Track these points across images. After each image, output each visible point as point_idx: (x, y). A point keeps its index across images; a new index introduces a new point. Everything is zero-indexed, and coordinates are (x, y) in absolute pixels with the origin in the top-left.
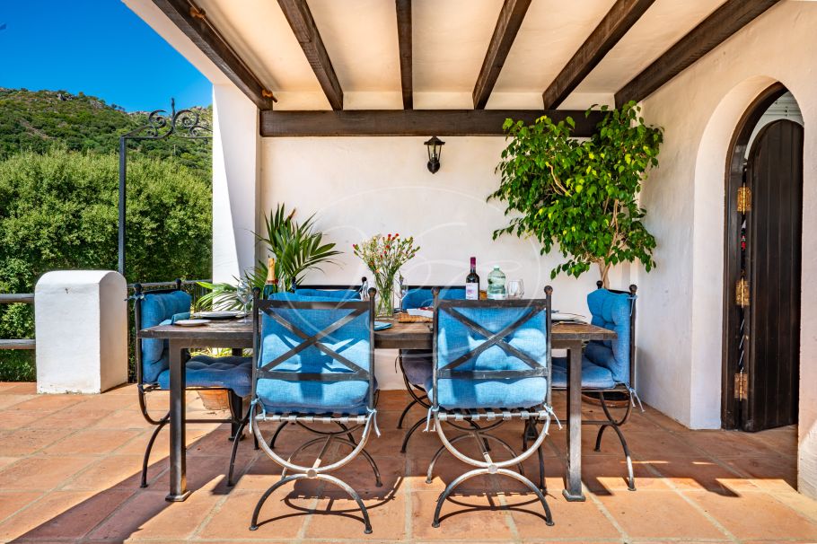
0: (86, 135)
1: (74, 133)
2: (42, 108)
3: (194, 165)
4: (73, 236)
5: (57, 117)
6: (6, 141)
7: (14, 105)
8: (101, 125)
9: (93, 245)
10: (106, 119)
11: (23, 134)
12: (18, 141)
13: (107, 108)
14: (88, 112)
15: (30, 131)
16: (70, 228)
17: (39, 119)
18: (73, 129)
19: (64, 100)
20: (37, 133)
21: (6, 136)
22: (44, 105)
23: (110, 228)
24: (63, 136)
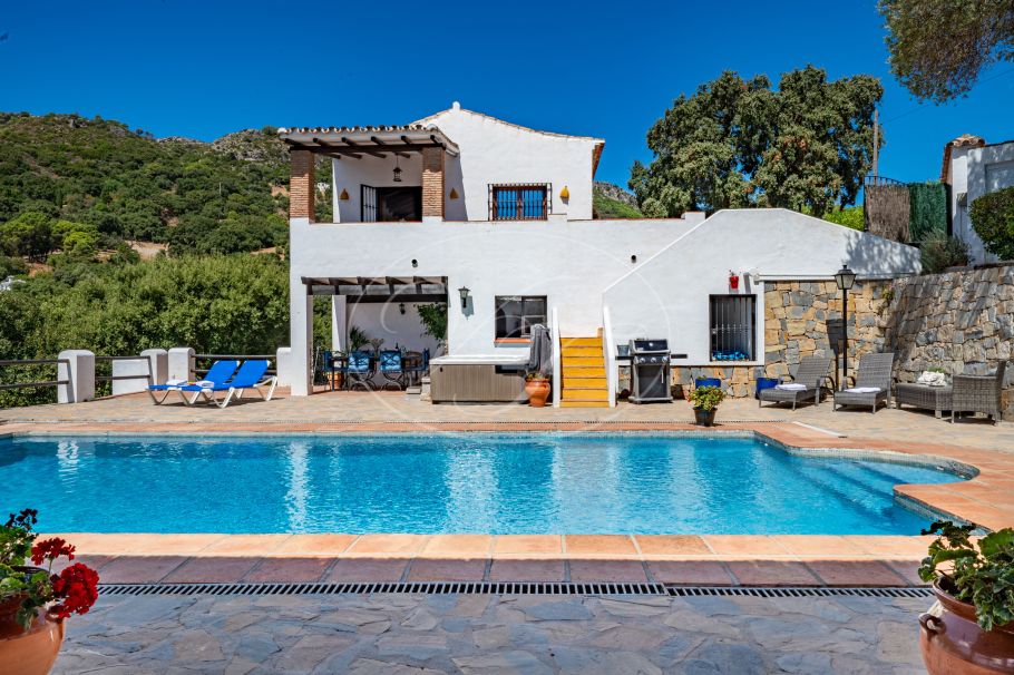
0: (107, 173)
1: (90, 170)
2: (49, 140)
3: (246, 210)
4: (205, 324)
5: (68, 151)
6: (6, 183)
7: (14, 137)
8: (125, 159)
9: (217, 330)
10: (131, 151)
11: (27, 174)
12: (20, 184)
13: (132, 137)
14: (107, 143)
15: (35, 170)
16: (203, 318)
17: (47, 154)
18: (89, 165)
19: (78, 127)
20: (44, 172)
21: (6, 178)
22: (52, 135)
23: (229, 316)
24: (76, 174)
